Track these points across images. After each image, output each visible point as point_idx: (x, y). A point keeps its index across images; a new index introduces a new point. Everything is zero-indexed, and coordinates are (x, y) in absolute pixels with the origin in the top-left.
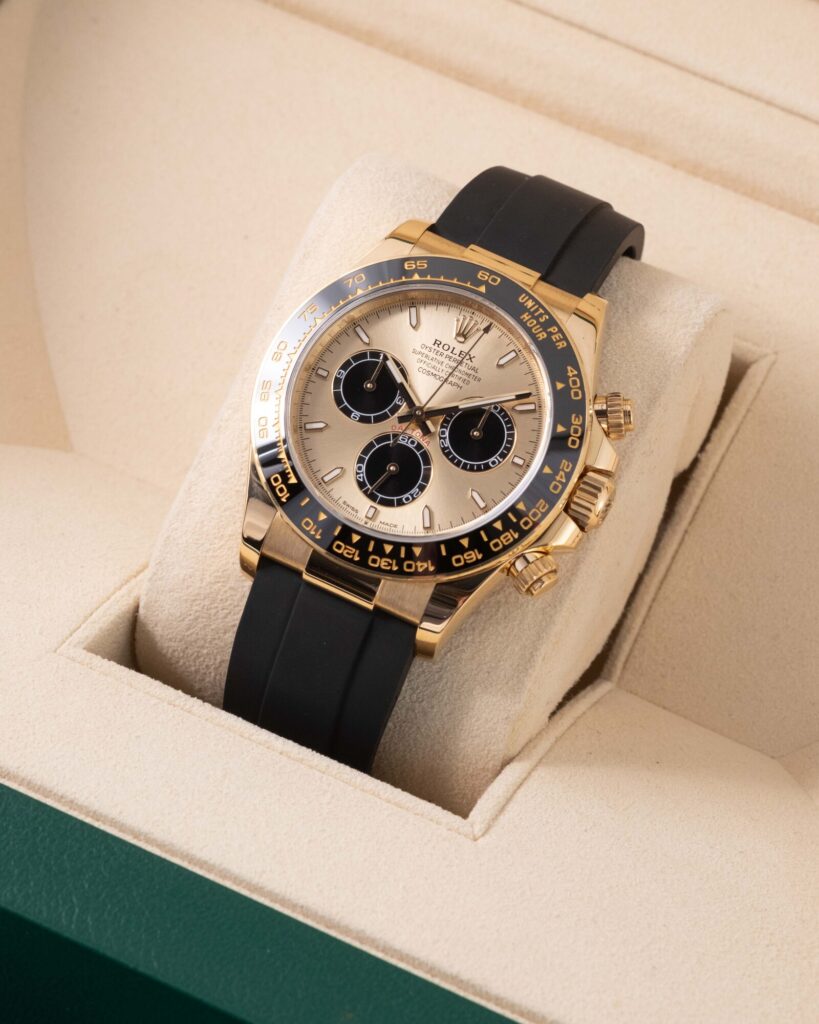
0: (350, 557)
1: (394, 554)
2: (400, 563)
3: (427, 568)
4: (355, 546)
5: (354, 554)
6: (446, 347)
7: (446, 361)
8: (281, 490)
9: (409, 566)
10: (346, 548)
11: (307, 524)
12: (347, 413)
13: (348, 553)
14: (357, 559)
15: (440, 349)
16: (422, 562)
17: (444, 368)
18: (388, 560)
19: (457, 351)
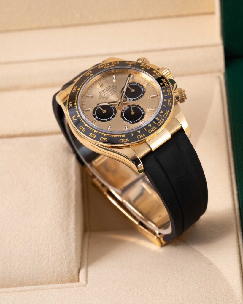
0: (155, 129)
1: (160, 118)
2: (163, 118)
3: (168, 112)
4: (152, 126)
5: (154, 128)
6: (103, 91)
7: (107, 92)
8: (125, 140)
9: (165, 116)
10: (152, 130)
11: (139, 137)
12: (110, 120)
13: (153, 130)
14: (156, 128)
15: (103, 93)
16: (165, 112)
17: (108, 93)
18: (161, 120)
19: (105, 89)
